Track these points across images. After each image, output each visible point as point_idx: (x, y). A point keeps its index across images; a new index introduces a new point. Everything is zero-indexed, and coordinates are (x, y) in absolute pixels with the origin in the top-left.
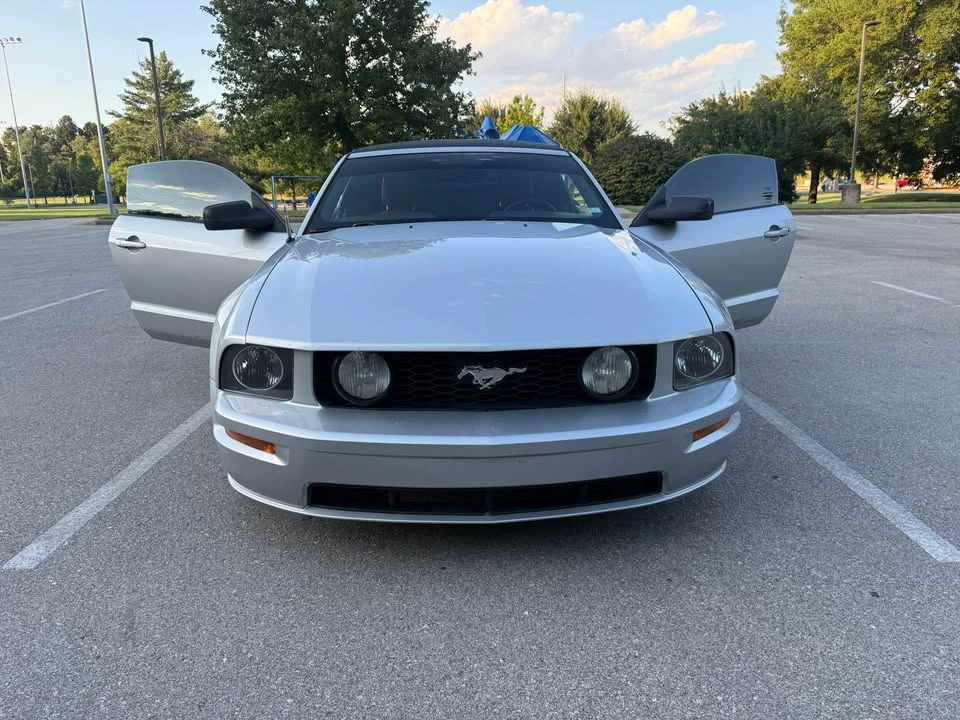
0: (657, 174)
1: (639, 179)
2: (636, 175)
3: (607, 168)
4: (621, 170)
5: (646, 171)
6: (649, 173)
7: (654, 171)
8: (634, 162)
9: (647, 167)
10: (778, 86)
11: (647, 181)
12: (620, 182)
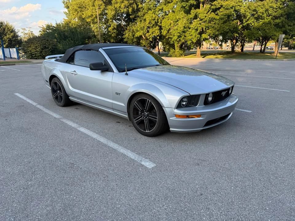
0: (49, 49)
1: (44, 51)
2: (42, 49)
3: (30, 47)
4: (36, 47)
5: (45, 48)
6: (46, 48)
7: (48, 48)
8: (41, 44)
9: (45, 46)
10: (70, 22)
11: (47, 51)
12: (37, 51)
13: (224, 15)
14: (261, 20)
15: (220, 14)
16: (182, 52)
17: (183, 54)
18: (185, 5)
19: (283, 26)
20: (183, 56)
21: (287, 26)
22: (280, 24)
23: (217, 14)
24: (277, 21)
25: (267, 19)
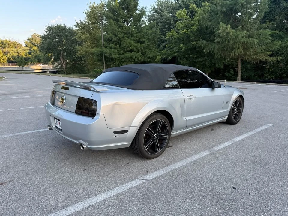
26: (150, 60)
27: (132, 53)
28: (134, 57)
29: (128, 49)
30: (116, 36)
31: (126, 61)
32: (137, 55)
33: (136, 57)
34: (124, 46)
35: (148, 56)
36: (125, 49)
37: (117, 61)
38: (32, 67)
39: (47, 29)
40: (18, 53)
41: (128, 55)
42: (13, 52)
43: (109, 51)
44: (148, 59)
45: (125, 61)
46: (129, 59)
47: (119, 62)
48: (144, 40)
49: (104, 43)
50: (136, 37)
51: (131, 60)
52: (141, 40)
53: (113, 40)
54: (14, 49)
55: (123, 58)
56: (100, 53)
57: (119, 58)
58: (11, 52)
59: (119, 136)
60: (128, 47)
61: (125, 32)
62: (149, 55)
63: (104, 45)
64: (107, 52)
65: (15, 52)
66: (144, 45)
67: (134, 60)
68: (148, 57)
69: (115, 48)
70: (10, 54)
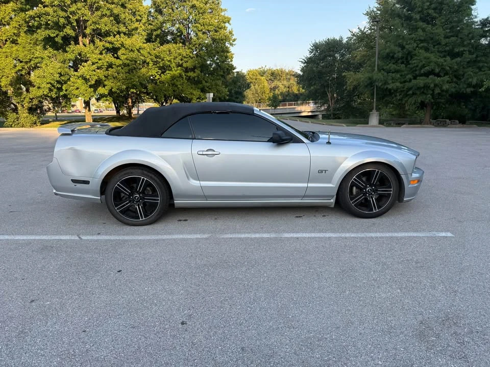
13: (130, 60)
14: (168, 72)
15: (123, 57)
16: (35, 118)
17: (37, 122)
18: (55, 35)
19: (200, 82)
20: (39, 124)
21: (204, 82)
22: (196, 79)
23: (118, 58)
24: (191, 74)
25: (176, 71)
26: (472, 89)
27: (428, 77)
28: (432, 85)
29: (422, 72)
30: (403, 47)
31: (416, 94)
32: (438, 80)
33: (436, 85)
34: (416, 65)
35: (466, 82)
36: (416, 70)
37: (398, 94)
38: (299, 108)
39: (312, 48)
40: (289, 87)
41: (421, 81)
42: (283, 87)
43: (382, 77)
44: (467, 87)
45: (414, 94)
46: (422, 90)
47: (401, 96)
48: (462, 49)
49: (380, 63)
50: (446, 45)
51: (425, 91)
52: (456, 50)
53: (396, 56)
54: (285, 83)
55: (409, 89)
56: (369, 82)
57: (404, 88)
58: (281, 86)
59: (79, 185)
60: (424, 66)
61: (422, 38)
62: (470, 80)
63: (378, 65)
64: (378, 80)
65: (285, 87)
66: (459, 59)
67: (433, 91)
68: (468, 84)
69: (397, 71)
70: (279, 90)
